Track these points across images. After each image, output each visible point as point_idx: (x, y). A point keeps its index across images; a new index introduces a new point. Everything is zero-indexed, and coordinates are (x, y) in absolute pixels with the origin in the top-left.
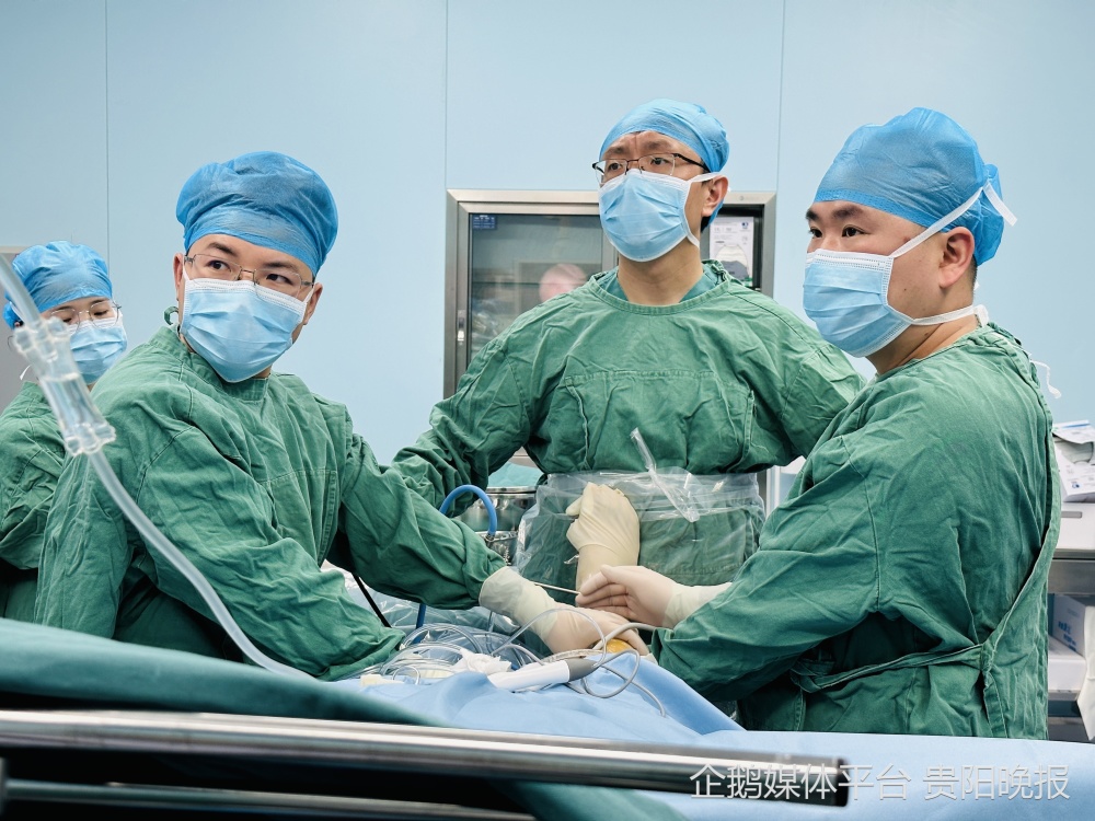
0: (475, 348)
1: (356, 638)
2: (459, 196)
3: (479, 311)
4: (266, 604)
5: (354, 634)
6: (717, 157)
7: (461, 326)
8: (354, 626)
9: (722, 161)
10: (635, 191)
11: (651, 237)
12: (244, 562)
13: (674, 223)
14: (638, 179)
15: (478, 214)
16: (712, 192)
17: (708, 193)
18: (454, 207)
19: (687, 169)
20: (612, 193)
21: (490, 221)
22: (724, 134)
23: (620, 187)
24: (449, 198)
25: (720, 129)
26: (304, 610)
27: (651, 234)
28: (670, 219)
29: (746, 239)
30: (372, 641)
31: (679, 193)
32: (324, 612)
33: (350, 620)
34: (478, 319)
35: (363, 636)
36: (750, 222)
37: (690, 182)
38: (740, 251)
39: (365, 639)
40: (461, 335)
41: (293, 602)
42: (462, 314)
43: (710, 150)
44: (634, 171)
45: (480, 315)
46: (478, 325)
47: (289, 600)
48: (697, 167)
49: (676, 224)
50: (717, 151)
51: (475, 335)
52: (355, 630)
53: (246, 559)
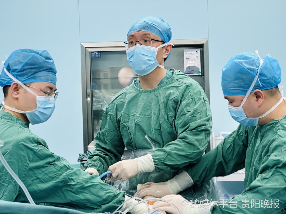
0: (94, 104)
1: (108, 194)
2: (86, 46)
3: (96, 89)
4: (74, 189)
5: (107, 193)
6: (167, 38)
7: (88, 96)
8: (107, 191)
9: (169, 38)
10: (138, 52)
11: (144, 68)
12: (65, 179)
13: (152, 63)
14: (139, 48)
15: (93, 52)
16: (166, 50)
17: (165, 50)
18: (84, 50)
19: (156, 44)
20: (131, 52)
21: (98, 54)
22: (170, 29)
23: (134, 50)
24: (82, 46)
25: (169, 27)
26: (88, 188)
27: (144, 67)
28: (151, 61)
29: (198, 57)
30: (113, 194)
31: (154, 52)
32: (95, 188)
33: (105, 189)
34: (95, 92)
35: (110, 194)
36: (199, 50)
37: (158, 48)
38: (196, 62)
39: (111, 194)
40: (89, 99)
41: (83, 187)
42: (89, 91)
43: (165, 36)
44: (138, 45)
45: (95, 91)
46: (95, 94)
47: (81, 187)
48: (160, 42)
49: (153, 63)
50: (167, 35)
51: (94, 99)
52: (107, 192)
53: (65, 178)
